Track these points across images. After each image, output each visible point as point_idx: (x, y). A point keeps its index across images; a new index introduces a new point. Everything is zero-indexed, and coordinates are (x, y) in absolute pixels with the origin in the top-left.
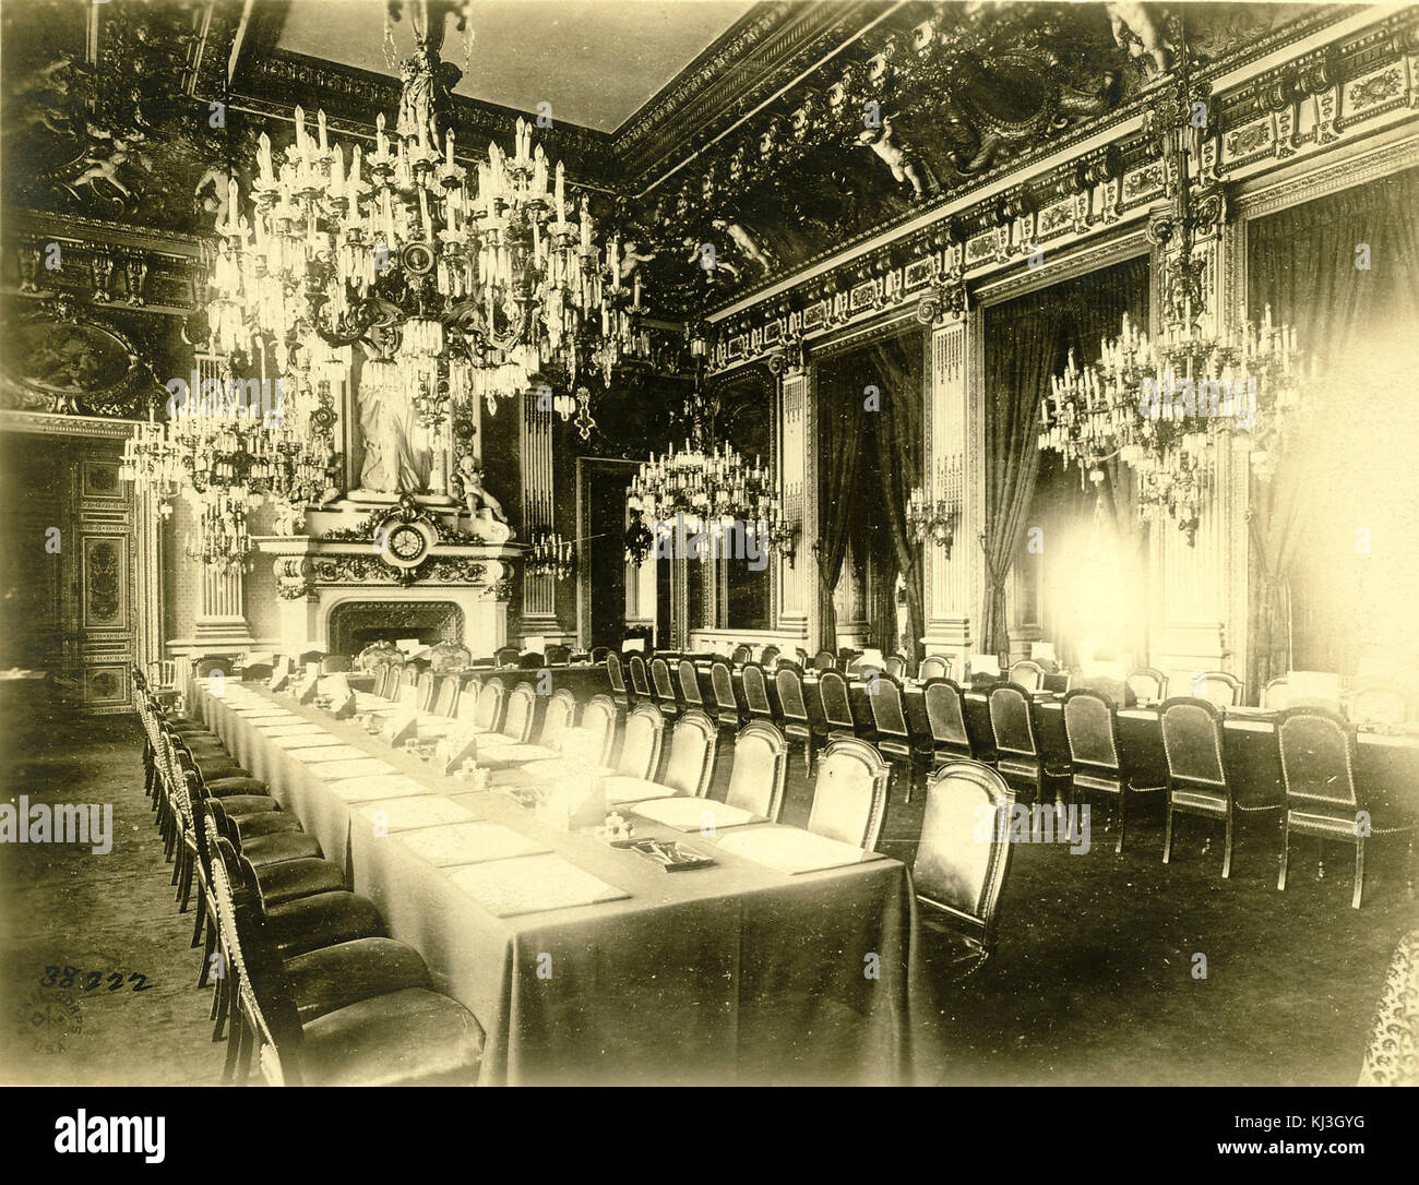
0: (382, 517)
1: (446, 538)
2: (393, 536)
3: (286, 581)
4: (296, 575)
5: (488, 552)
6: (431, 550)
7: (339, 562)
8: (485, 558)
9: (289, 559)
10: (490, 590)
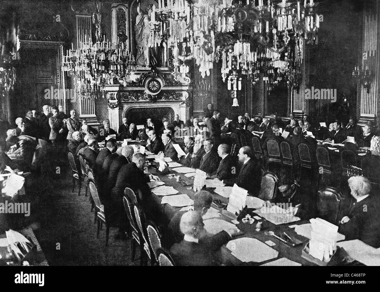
0: (145, 76)
1: (168, 84)
2: (149, 83)
3: (111, 101)
4: (115, 99)
5: (184, 88)
6: (162, 88)
7: (129, 93)
8: (182, 90)
9: (112, 93)
10: (184, 103)
